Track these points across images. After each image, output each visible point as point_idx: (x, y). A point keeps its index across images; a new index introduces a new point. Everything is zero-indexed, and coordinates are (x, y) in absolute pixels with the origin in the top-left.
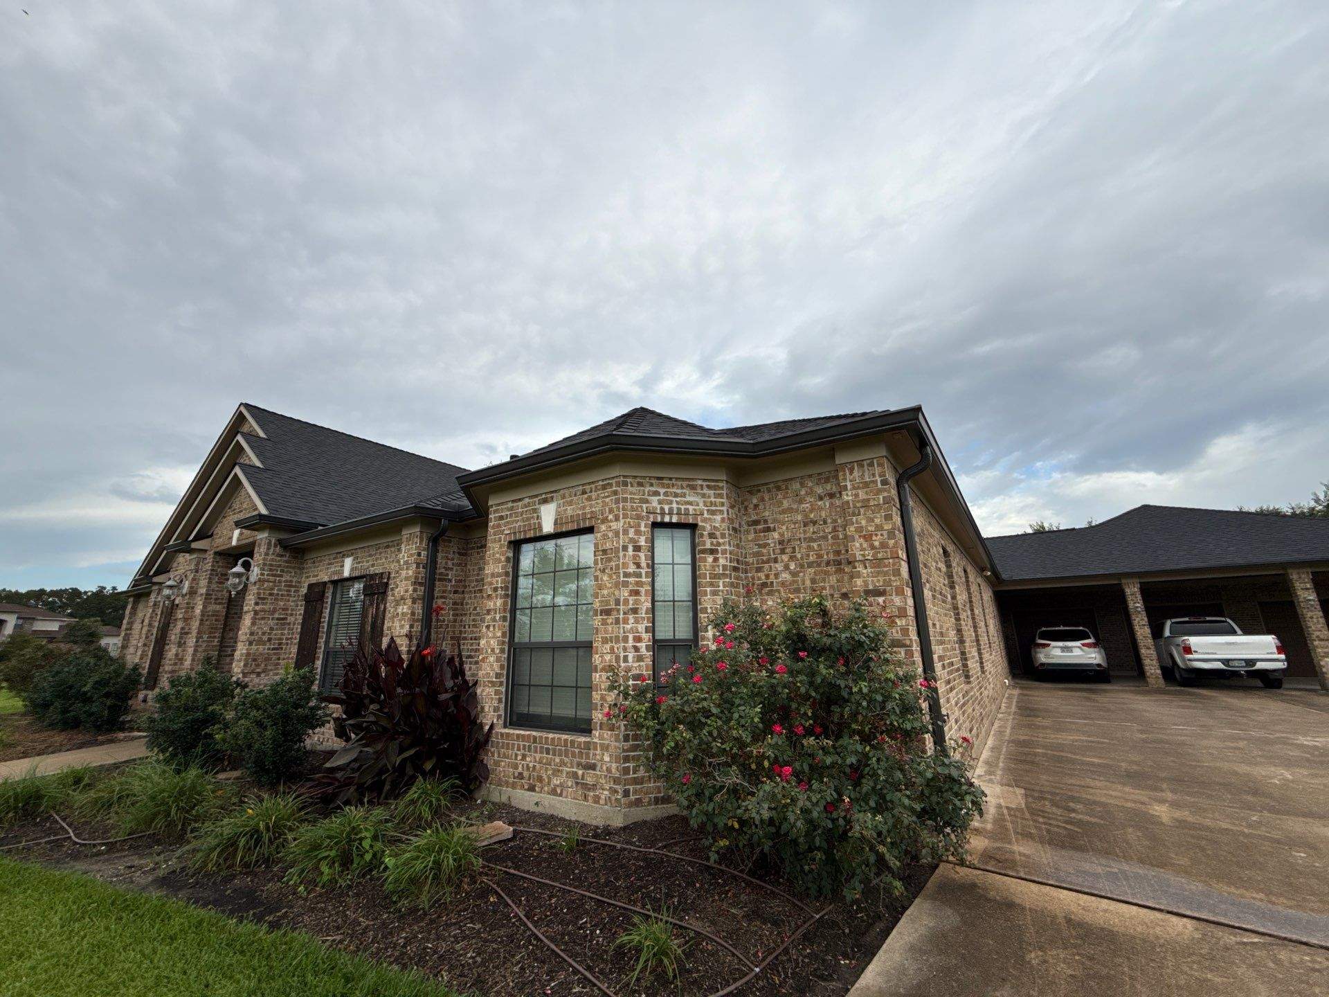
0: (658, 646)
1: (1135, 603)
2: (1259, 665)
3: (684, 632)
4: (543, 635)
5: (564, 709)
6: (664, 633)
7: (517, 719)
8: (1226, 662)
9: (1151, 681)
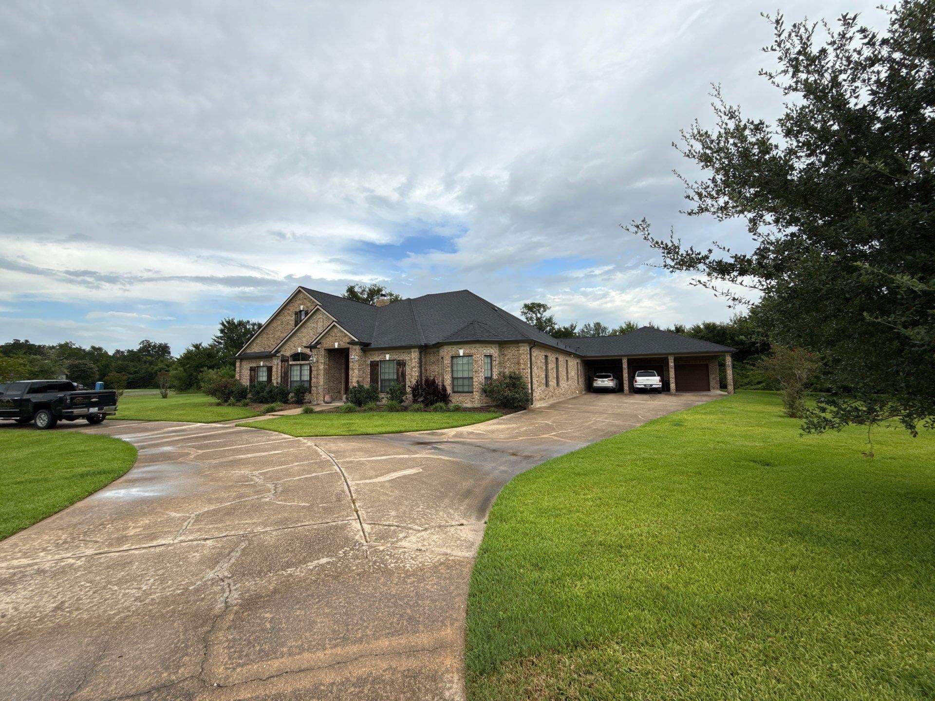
0: (485, 378)
1: (625, 366)
2: (654, 386)
3: (489, 376)
4: (460, 375)
5: (466, 389)
6: (486, 376)
7: (454, 392)
8: (645, 385)
9: (625, 392)
